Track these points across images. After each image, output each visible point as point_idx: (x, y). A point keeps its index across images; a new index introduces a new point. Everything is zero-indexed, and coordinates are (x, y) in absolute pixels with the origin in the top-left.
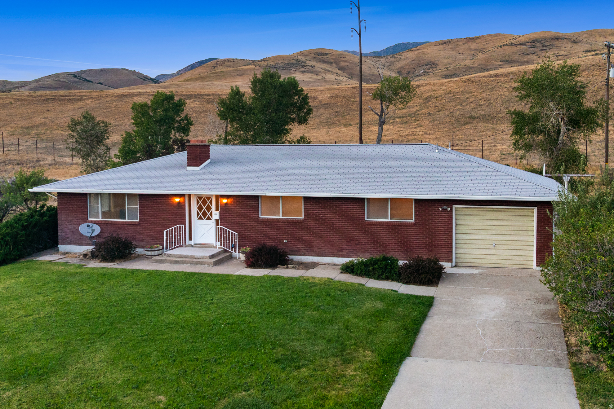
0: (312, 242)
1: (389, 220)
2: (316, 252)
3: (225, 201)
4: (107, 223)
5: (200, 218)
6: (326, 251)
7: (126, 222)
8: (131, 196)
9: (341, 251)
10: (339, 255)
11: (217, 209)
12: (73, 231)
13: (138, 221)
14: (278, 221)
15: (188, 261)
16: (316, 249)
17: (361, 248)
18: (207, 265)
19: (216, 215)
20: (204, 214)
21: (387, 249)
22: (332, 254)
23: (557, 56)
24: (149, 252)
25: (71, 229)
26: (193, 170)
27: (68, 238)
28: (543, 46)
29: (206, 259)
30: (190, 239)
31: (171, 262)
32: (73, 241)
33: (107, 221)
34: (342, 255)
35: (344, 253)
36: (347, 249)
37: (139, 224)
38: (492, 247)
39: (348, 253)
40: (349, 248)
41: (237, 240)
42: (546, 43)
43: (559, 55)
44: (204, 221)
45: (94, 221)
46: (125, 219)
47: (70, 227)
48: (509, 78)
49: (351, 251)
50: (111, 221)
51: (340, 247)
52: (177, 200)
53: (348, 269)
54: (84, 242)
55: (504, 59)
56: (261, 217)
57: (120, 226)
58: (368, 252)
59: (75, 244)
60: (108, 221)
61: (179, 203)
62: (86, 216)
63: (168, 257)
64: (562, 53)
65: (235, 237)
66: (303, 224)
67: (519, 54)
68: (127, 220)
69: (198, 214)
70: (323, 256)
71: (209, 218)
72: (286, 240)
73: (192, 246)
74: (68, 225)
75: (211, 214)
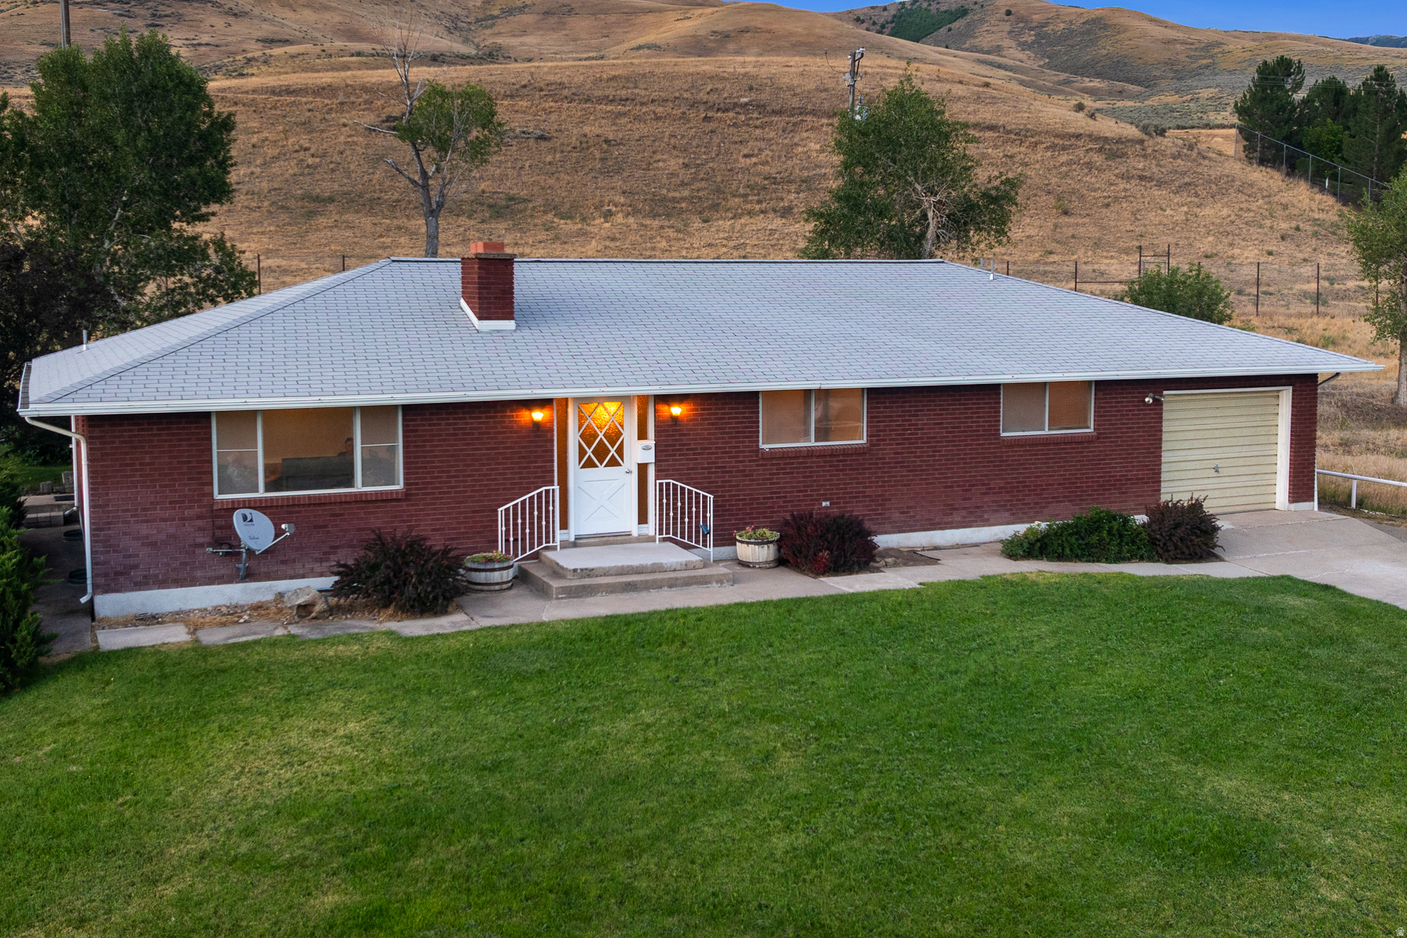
0: (886, 500)
1: (1046, 432)
2: (896, 522)
3: (676, 410)
4: (294, 504)
5: (589, 464)
6: (918, 517)
7: (355, 495)
8: (376, 415)
9: (951, 514)
10: (946, 523)
11: (642, 435)
12: (153, 545)
13: (399, 486)
14: (810, 453)
15: (662, 580)
16: (896, 516)
17: (993, 502)
18: (717, 582)
19: (640, 451)
20: (601, 452)
21: (1044, 498)
22: (933, 524)
25: (147, 537)
26: (498, 331)
27: (135, 567)
30: (564, 525)
31: (612, 589)
32: (157, 576)
33: (293, 498)
34: (952, 522)
35: (957, 517)
36: (964, 508)
37: (406, 496)
38: (1213, 473)
39: (964, 517)
40: (967, 503)
41: (710, 515)
44: (602, 471)
45: (250, 500)
46: (349, 482)
47: (144, 529)
49: (972, 512)
50: (309, 497)
51: (949, 505)
52: (538, 415)
53: (1016, 550)
54: (199, 574)
56: (765, 447)
57: (337, 509)
58: (1008, 510)
59: (163, 583)
60: (299, 497)
62: (206, 489)
63: (584, 577)
65: (705, 507)
66: (867, 456)
68: (359, 487)
69: (582, 452)
70: (909, 531)
71: (613, 463)
72: (825, 500)
74: (137, 522)
75: (620, 451)
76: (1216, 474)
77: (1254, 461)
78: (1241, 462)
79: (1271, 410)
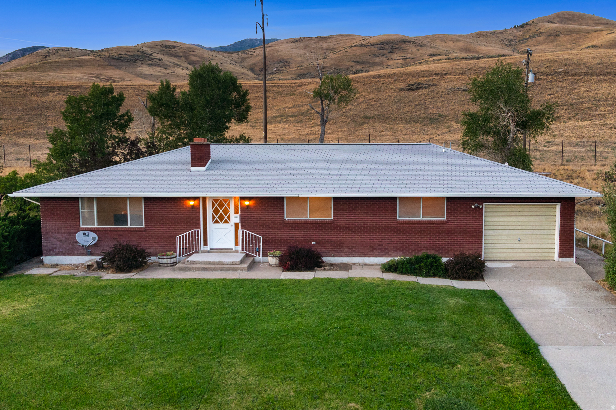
0: (342, 243)
1: (421, 218)
2: (346, 252)
3: (247, 203)
4: (105, 230)
5: (216, 222)
6: (357, 251)
7: (129, 228)
8: (134, 200)
9: (373, 251)
10: (370, 255)
11: (236, 212)
12: (61, 241)
13: (143, 226)
14: (306, 222)
15: (217, 268)
16: (346, 250)
17: (393, 247)
18: (240, 270)
19: (235, 218)
20: (221, 218)
21: (419, 247)
22: (363, 255)
23: (404, 59)
24: (165, 260)
25: (59, 238)
26: (198, 171)
27: (55, 248)
28: (392, 48)
29: (236, 264)
30: (205, 244)
31: (197, 269)
32: (62, 251)
33: (105, 228)
34: (373, 254)
35: (376, 252)
36: (379, 249)
37: (145, 230)
38: (517, 241)
39: (379, 252)
40: (381, 247)
41: (261, 244)
42: (394, 45)
43: (407, 58)
44: (221, 225)
45: (89, 228)
46: (127, 225)
47: (58, 236)
48: (393, 80)
49: (383, 251)
50: (111, 228)
51: (371, 247)
52: (192, 203)
53: (389, 268)
54: (76, 252)
55: (355, 60)
56: (287, 219)
57: (121, 233)
58: (401, 251)
59: (64, 254)
60: (107, 228)
61: (193, 206)
62: (78, 223)
63: (191, 264)
64: (409, 56)
65: (259, 241)
66: (333, 225)
67: (370, 56)
68: (129, 226)
69: (214, 217)
70: (354, 257)
71: (226, 222)
72: (313, 242)
73: (208, 252)
74: (56, 233)
75: (229, 217)
76: (519, 242)
77: (541, 237)
78: (534, 237)
79: (552, 214)
